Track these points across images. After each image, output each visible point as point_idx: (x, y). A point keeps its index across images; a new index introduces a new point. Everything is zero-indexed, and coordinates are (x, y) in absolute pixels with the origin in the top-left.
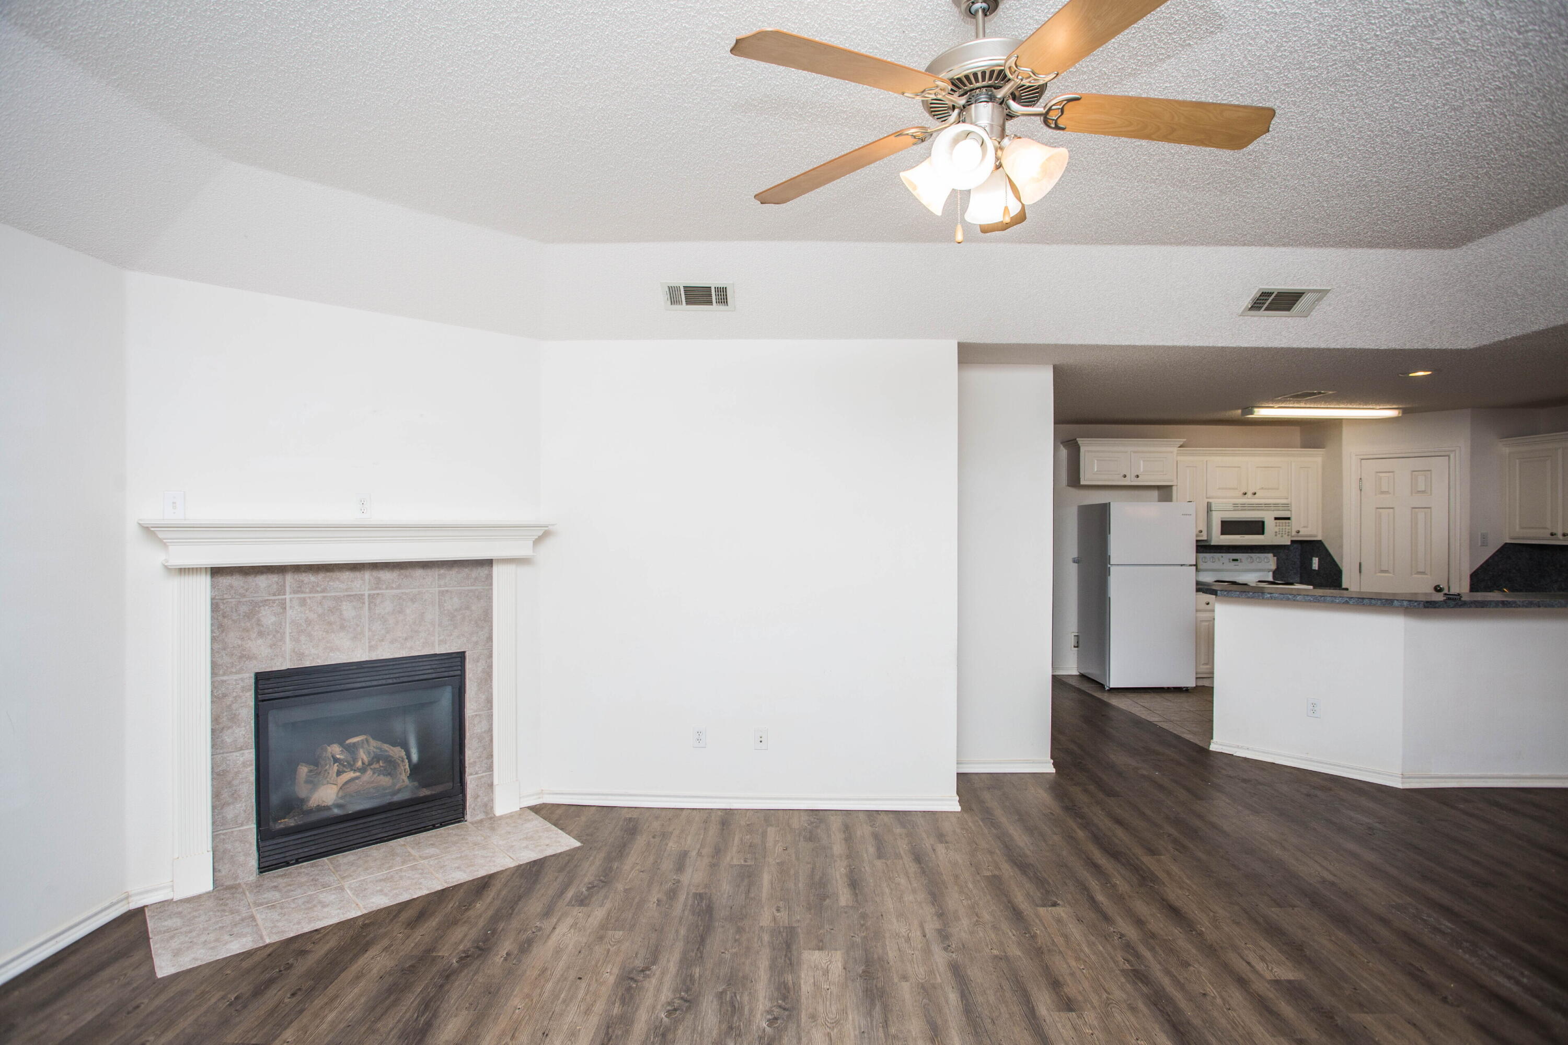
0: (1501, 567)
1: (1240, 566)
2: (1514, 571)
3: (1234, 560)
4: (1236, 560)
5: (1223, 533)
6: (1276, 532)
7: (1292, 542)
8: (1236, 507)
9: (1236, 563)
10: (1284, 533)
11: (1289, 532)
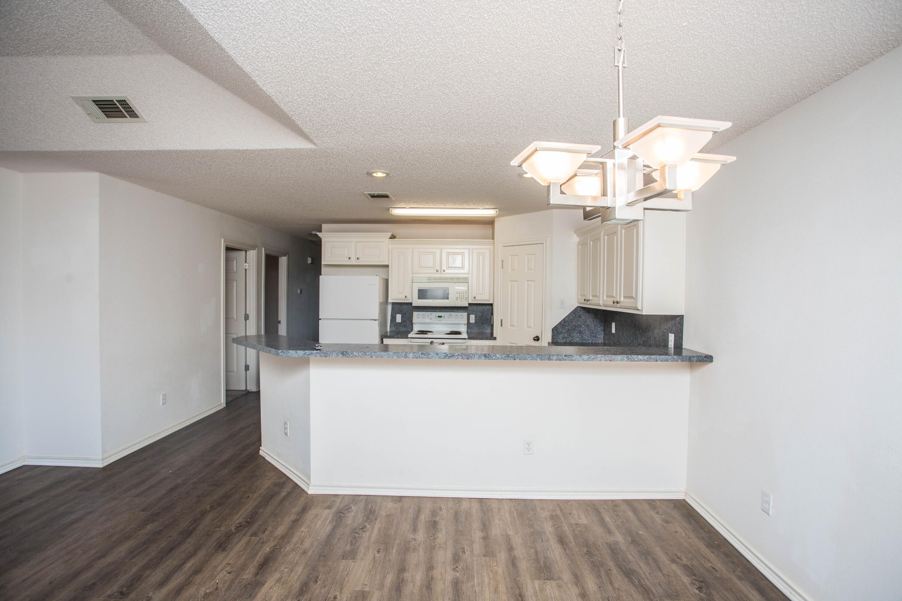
0: (574, 323)
1: (442, 320)
2: (584, 326)
3: (439, 317)
4: (441, 317)
5: (419, 298)
6: (457, 298)
7: (470, 304)
8: (430, 280)
9: (440, 319)
10: (463, 298)
11: (466, 298)
